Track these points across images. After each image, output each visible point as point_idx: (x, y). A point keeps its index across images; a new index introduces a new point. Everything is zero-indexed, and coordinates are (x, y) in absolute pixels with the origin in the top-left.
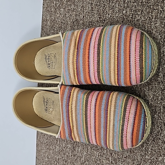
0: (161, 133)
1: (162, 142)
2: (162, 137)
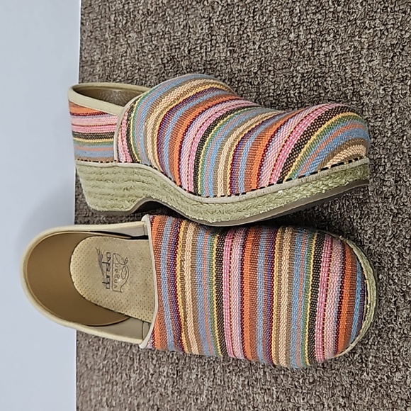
0: (396, 317)
1: (399, 336)
2: (400, 324)
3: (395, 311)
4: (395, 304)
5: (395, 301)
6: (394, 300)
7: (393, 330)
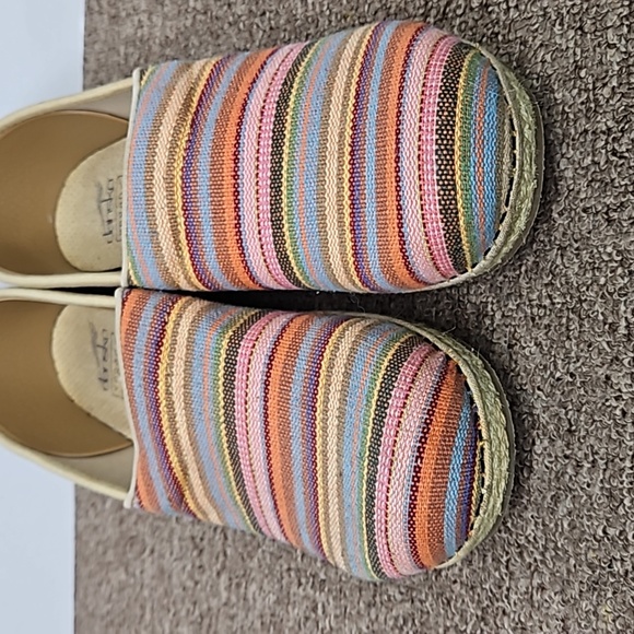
0: (508, 589)
1: (513, 625)
2: (515, 604)
3: (507, 579)
4: (507, 567)
5: (508, 561)
6: (505, 558)
7: (504, 612)
